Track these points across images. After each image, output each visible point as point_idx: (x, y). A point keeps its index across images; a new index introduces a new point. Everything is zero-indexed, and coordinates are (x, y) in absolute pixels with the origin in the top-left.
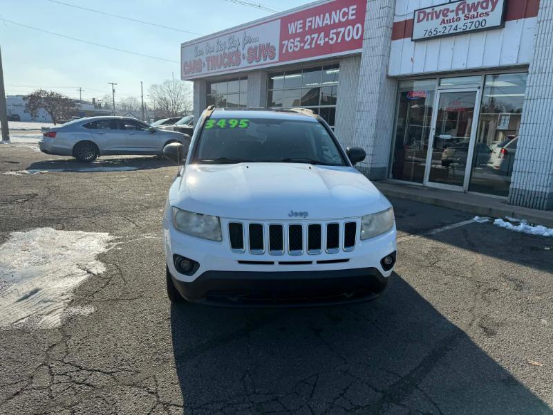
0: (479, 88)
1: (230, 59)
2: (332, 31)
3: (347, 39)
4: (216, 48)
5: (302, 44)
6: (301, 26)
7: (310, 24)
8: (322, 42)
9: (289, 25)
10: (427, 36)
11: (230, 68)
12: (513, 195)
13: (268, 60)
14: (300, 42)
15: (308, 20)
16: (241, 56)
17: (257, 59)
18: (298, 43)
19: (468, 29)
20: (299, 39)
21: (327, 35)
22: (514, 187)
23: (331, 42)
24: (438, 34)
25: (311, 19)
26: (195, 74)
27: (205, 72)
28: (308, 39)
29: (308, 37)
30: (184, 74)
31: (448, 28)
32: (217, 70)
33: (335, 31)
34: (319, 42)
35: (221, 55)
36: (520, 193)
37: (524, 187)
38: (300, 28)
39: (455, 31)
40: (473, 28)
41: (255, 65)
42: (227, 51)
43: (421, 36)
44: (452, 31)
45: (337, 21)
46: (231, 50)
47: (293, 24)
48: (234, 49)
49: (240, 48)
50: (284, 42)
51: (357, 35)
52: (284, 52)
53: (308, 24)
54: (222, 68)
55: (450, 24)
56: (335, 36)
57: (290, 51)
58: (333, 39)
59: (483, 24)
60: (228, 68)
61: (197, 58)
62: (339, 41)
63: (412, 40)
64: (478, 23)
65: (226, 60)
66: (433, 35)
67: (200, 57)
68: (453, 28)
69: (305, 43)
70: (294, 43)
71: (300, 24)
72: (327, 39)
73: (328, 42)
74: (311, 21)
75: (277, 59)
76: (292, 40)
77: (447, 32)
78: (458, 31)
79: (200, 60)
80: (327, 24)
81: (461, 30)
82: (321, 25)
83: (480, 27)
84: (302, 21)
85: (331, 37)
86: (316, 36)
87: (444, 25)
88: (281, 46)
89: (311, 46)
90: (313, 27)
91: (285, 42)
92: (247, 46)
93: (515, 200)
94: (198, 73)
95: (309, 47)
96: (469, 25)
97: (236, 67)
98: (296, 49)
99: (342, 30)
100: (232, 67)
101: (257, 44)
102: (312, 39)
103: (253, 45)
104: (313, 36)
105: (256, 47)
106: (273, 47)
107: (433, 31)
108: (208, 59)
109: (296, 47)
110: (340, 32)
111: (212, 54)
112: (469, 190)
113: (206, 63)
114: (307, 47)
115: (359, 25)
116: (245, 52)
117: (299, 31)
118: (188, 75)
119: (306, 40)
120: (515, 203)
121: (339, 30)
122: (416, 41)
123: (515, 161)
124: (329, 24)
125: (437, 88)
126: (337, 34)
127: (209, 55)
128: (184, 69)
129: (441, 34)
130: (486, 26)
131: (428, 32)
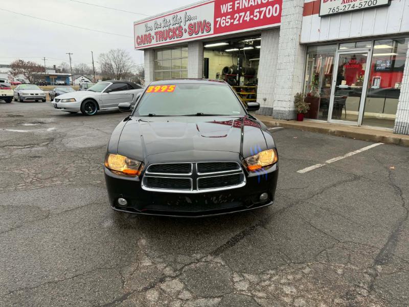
0: (370, 50)
1: (174, 33)
2: (256, 10)
3: (268, 16)
4: (162, 25)
5: (232, 21)
6: (231, 7)
7: (238, 5)
8: (248, 19)
9: (221, 6)
10: (331, 13)
11: (174, 40)
12: (397, 127)
13: (205, 33)
14: (231, 19)
15: (236, 2)
16: (183, 31)
17: (195, 32)
18: (229, 20)
19: (363, 7)
20: (229, 17)
21: (252, 13)
22: (399, 121)
23: (255, 19)
24: (340, 11)
25: (238, 2)
26: (146, 45)
27: (154, 43)
28: (236, 17)
29: (237, 15)
30: (137, 45)
31: (347, 7)
32: (164, 41)
33: (258, 10)
34: (245, 19)
35: (167, 31)
36: (403, 125)
37: (406, 120)
38: (230, 9)
39: (353, 9)
40: (367, 6)
41: (195, 37)
42: (171, 27)
43: (326, 13)
44: (350, 9)
45: (260, 3)
46: (175, 26)
47: (224, 5)
48: (177, 25)
49: (182, 24)
50: (217, 20)
51: (276, 12)
52: (218, 26)
53: (236, 5)
54: (168, 40)
55: (349, 4)
56: (258, 14)
57: (223, 26)
58: (257, 16)
59: (375, 3)
60: (172, 40)
61: (147, 33)
62: (262, 17)
63: (319, 16)
64: (370, 3)
65: (171, 34)
66: (335, 12)
67: (150, 32)
68: (351, 6)
69: (234, 19)
70: (225, 20)
71: (230, 5)
72: (252, 17)
73: (253, 18)
74: (239, 3)
75: (212, 32)
76: (224, 18)
77: (346, 10)
78: (355, 8)
79: (150, 34)
80: (251, 5)
81: (358, 8)
82: (247, 6)
83: (372, 5)
84: (231, 3)
85: (255, 15)
86: (243, 14)
87: (345, 4)
88: (216, 22)
90: (241, 8)
91: (219, 19)
92: (188, 23)
93: (399, 130)
94: (149, 44)
95: (238, 22)
96: (363, 4)
97: (179, 39)
98: (227, 25)
99: (264, 9)
100: (176, 39)
101: (196, 21)
102: (240, 17)
103: (192, 22)
104: (241, 14)
105: (195, 24)
106: (208, 23)
107: (336, 9)
108: (156, 33)
109: (228, 22)
110: (263, 11)
111: (159, 30)
112: (362, 124)
113: (155, 37)
114: (236, 22)
115: (277, 6)
116: (187, 27)
117: (229, 11)
118: (140, 46)
119: (235, 17)
120: (399, 132)
121: (261, 9)
122: (322, 17)
123: (399, 103)
124: (253, 5)
125: (337, 51)
126: (260, 12)
127: (157, 30)
128: (137, 41)
129: (342, 11)
130: (377, 5)
131: (332, 10)
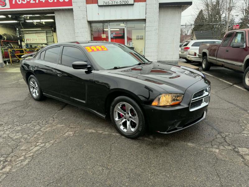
0: (125, 27)
3: (61, 1)
5: (28, 0)
8: (43, 1)
10: (105, 4)
19: (122, 4)
23: (50, 1)
24: (110, 4)
31: (114, 2)
34: (41, 0)
39: (117, 4)
40: (124, 3)
43: (102, 4)
44: (115, 4)
52: (14, 3)
57: (19, 3)
59: (127, 2)
62: (56, 1)
63: (98, 5)
66: (107, 4)
68: (116, 2)
73: (48, 1)
77: (113, 4)
78: (118, 4)
81: (119, 4)
83: (126, 3)
87: (112, 1)
89: (36, 2)
95: (34, 2)
96: (122, 2)
98: (24, 3)
107: (107, 2)
109: (24, 1)
114: (32, 2)
122: (100, 6)
125: (108, 26)
129: (111, 4)
130: (128, 3)
131: (105, 3)
